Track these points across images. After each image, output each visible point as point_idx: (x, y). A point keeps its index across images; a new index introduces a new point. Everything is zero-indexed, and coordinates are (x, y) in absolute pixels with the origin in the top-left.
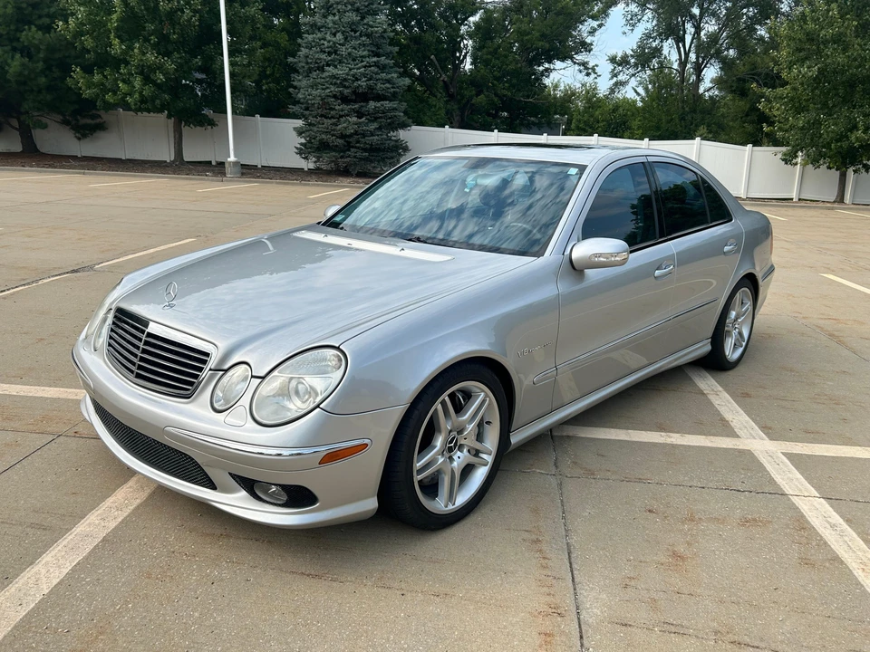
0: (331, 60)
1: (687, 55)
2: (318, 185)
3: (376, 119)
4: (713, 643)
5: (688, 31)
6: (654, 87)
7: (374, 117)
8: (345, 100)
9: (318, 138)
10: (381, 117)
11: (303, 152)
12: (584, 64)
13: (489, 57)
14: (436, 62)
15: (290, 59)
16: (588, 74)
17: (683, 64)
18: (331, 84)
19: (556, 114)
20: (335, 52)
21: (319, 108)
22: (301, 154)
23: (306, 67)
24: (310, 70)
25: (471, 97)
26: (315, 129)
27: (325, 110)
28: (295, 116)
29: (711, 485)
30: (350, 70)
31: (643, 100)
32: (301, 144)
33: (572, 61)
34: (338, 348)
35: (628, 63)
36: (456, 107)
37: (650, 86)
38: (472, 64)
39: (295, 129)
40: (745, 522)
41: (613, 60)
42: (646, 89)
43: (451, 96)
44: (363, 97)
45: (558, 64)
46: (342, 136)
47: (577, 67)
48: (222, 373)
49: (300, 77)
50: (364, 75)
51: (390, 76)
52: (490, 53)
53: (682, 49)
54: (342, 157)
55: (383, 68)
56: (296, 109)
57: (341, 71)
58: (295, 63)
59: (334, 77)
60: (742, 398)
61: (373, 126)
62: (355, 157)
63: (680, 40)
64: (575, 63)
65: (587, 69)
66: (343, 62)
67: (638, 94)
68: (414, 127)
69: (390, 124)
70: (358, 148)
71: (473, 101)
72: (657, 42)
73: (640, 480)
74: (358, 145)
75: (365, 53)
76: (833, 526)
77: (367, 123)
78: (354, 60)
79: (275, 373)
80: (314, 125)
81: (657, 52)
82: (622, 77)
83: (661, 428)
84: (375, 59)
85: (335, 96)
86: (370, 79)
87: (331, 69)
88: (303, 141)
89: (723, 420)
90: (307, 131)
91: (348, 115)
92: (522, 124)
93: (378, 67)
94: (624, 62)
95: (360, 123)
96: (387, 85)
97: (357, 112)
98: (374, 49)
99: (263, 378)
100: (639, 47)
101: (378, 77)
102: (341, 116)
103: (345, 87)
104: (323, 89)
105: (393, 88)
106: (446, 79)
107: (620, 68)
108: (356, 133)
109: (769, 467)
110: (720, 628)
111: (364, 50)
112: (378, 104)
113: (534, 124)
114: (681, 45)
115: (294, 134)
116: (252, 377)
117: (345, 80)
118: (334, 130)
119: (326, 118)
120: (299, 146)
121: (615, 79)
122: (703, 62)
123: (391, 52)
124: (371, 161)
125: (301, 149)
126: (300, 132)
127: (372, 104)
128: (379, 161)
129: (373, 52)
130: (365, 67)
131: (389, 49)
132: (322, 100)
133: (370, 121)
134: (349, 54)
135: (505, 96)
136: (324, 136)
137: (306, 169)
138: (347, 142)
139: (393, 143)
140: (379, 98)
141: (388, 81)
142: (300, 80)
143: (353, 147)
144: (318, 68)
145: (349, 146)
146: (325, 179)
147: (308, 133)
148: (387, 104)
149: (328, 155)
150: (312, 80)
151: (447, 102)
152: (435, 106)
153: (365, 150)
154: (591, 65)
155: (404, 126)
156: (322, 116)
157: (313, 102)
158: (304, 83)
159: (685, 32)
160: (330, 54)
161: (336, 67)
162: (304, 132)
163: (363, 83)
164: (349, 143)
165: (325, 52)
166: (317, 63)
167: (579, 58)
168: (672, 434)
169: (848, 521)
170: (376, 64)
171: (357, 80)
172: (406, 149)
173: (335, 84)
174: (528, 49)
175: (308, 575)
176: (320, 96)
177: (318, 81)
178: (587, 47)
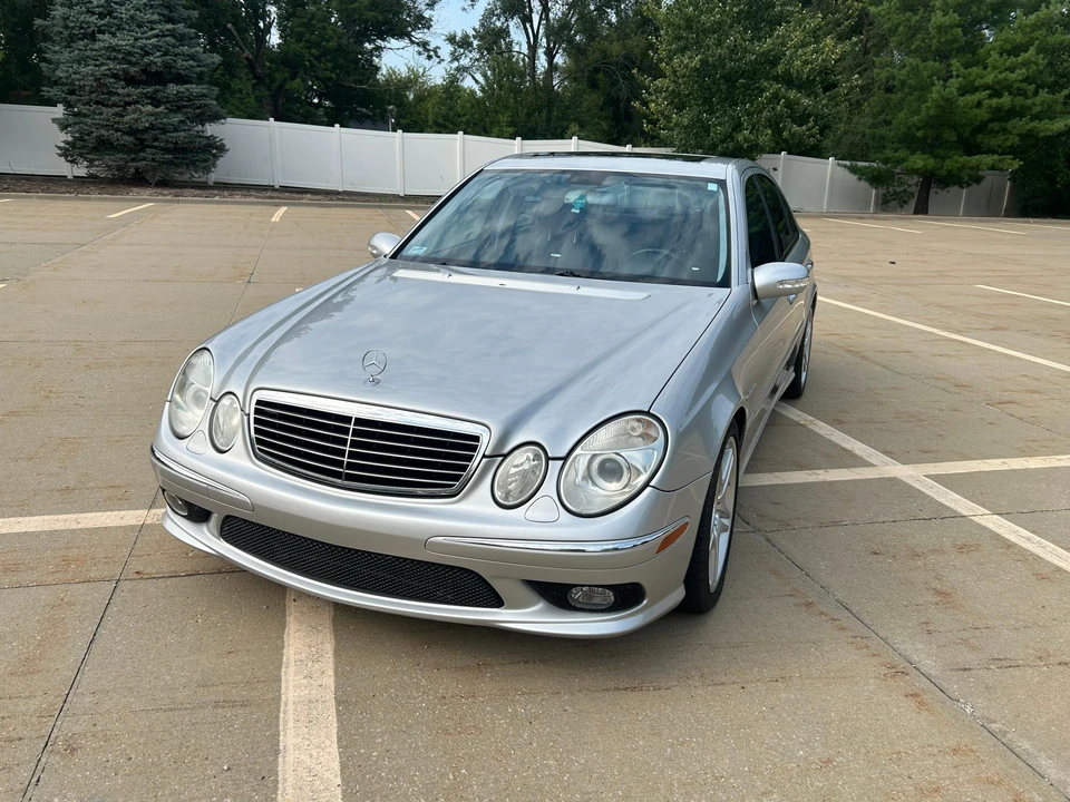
0: (104, 25)
1: (536, 37)
2: (105, 199)
3: (179, 109)
4: (1045, 668)
5: (535, 10)
6: (494, 74)
7: (177, 105)
8: (131, 81)
9: (95, 134)
10: (187, 107)
11: (69, 153)
12: (424, 45)
13: (301, 29)
14: (236, 34)
15: (38, 22)
16: (429, 57)
17: (533, 48)
18: (109, 58)
19: (390, 104)
20: (110, 14)
21: (92, 92)
22: (65, 156)
23: (66, 33)
24: (72, 39)
25: (285, 81)
26: (90, 121)
27: (101, 94)
28: (51, 103)
29: (898, 517)
30: (136, 39)
31: (483, 90)
32: (66, 142)
33: (410, 40)
34: (648, 413)
35: (471, 44)
36: (267, 93)
37: (489, 73)
38: (281, 37)
39: (54, 120)
40: (962, 548)
41: (451, 39)
42: (485, 76)
43: (259, 79)
44: (159, 78)
45: (393, 43)
46: (132, 132)
47: (417, 48)
48: (500, 459)
49: (57, 48)
50: (157, 47)
51: (193, 50)
52: (304, 25)
53: (530, 30)
54: (133, 160)
55: (181, 39)
56: (54, 92)
57: (123, 41)
58: (46, 27)
59: (112, 49)
60: (837, 423)
61: (176, 119)
62: (153, 160)
63: (527, 19)
64: (413, 42)
65: (429, 51)
66: (123, 29)
67: (477, 82)
68: (230, 120)
69: (199, 115)
70: (156, 147)
71: (288, 86)
72: (502, 19)
73: (835, 524)
74: (156, 144)
75: (156, 17)
76: (1028, 539)
77: (166, 114)
78: (140, 26)
79: (578, 451)
80: (85, 116)
81: (504, 32)
82: (465, 62)
83: (801, 467)
84: (170, 26)
85: (115, 76)
86: (166, 54)
87: (106, 37)
88: (70, 139)
89: (844, 449)
90: (75, 124)
91: (137, 103)
92: (351, 117)
93: (175, 37)
94: (464, 43)
95: (157, 114)
96: (191, 62)
97: (151, 98)
98: (166, 12)
99: (565, 459)
100: (482, 25)
101: (177, 50)
102: (129, 104)
103: (130, 63)
104: (96, 66)
105: (198, 66)
106: (250, 56)
107: (462, 51)
108: (152, 127)
109: (928, 492)
110: (1038, 654)
111: (153, 14)
112: (182, 88)
113: (367, 117)
114: (528, 25)
115: (55, 126)
116: (548, 459)
117: (130, 53)
118: (118, 123)
119: (107, 106)
120: (63, 145)
121: (455, 64)
122: (554, 46)
123: (189, 18)
124: (176, 165)
125: (67, 150)
126: (64, 126)
127: (173, 89)
128: (187, 165)
129: (163, 15)
130: (157, 36)
131: (186, 13)
132: (97, 80)
133: (171, 111)
134: (132, 17)
135: (329, 79)
136: (103, 132)
137: (70, 177)
138: (137, 139)
139: (205, 141)
140: (181, 79)
141: (192, 57)
142: (55, 52)
143: (149, 147)
144: (84, 37)
145: (142, 145)
146: (111, 190)
147: (77, 127)
148: (195, 89)
149: (112, 158)
150: (77, 52)
151: (254, 86)
152: (240, 91)
153: (166, 150)
154: (431, 47)
155: (216, 118)
156: (97, 103)
157: (82, 83)
158: (66, 55)
159: (531, 11)
160: (101, 16)
161: (114, 35)
162: (69, 126)
163: (157, 58)
164: (141, 141)
165: (93, 13)
166: (82, 28)
167: (418, 35)
168: (818, 472)
169: (1034, 532)
170: (172, 34)
171: (147, 54)
172: (222, 149)
173: (115, 59)
174: (355, 21)
175: (626, 689)
176: (92, 75)
177: (88, 53)
178: (426, 23)
